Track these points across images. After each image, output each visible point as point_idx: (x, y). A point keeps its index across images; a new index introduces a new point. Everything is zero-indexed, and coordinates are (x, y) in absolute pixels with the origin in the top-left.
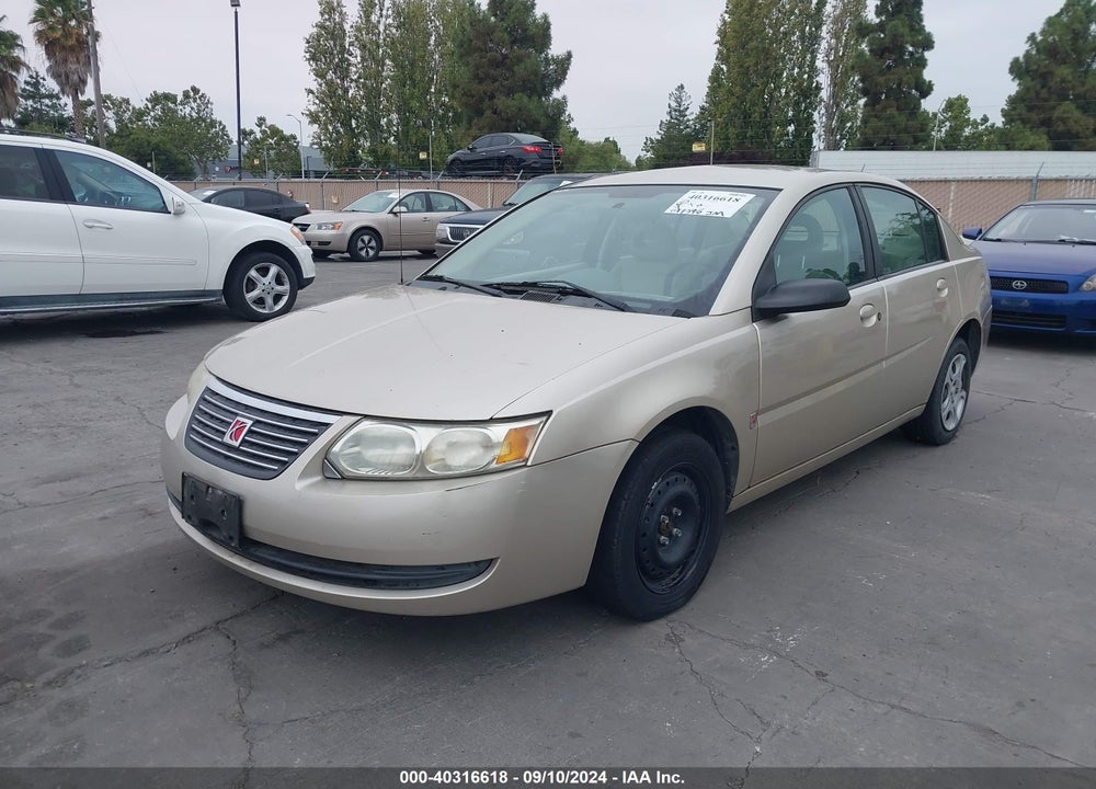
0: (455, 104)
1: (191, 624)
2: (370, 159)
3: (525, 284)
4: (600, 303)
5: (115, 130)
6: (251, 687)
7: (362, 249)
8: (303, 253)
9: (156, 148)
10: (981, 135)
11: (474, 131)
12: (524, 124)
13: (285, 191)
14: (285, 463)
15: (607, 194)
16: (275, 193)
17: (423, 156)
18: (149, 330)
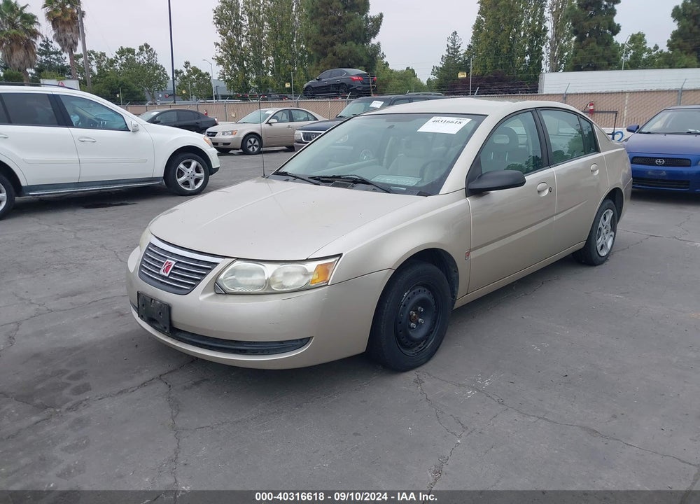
0: (309, 49)
1: (146, 377)
2: (256, 86)
3: (334, 177)
4: (375, 188)
5: (96, 73)
6: (179, 410)
7: (250, 147)
8: (212, 152)
9: (122, 84)
10: (653, 58)
11: (321, 67)
12: (353, 62)
13: (202, 111)
14: (193, 285)
15: (385, 120)
16: (196, 112)
17: (287, 85)
18: (119, 203)
